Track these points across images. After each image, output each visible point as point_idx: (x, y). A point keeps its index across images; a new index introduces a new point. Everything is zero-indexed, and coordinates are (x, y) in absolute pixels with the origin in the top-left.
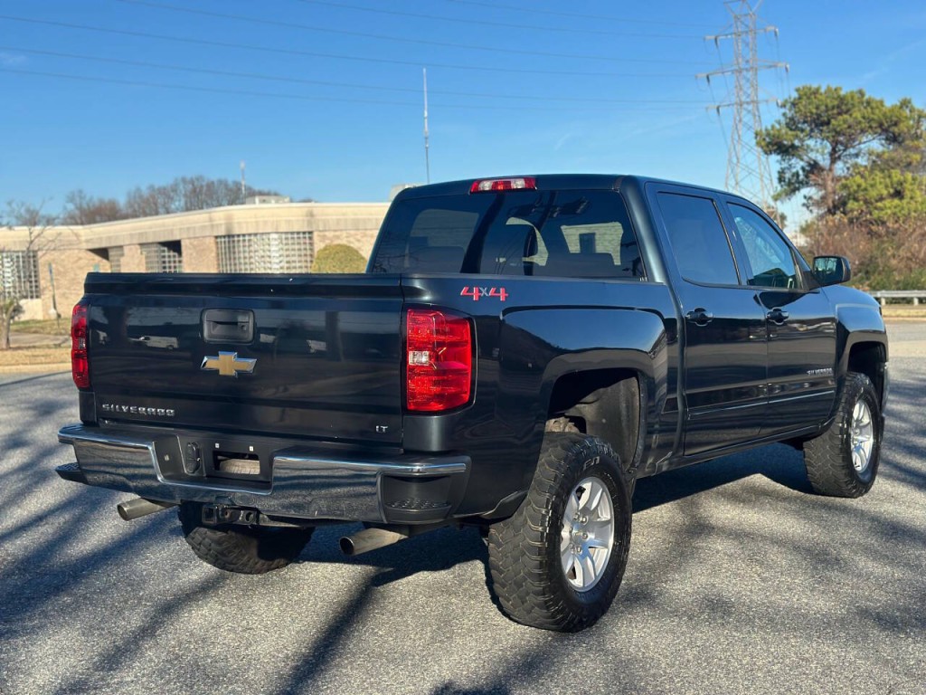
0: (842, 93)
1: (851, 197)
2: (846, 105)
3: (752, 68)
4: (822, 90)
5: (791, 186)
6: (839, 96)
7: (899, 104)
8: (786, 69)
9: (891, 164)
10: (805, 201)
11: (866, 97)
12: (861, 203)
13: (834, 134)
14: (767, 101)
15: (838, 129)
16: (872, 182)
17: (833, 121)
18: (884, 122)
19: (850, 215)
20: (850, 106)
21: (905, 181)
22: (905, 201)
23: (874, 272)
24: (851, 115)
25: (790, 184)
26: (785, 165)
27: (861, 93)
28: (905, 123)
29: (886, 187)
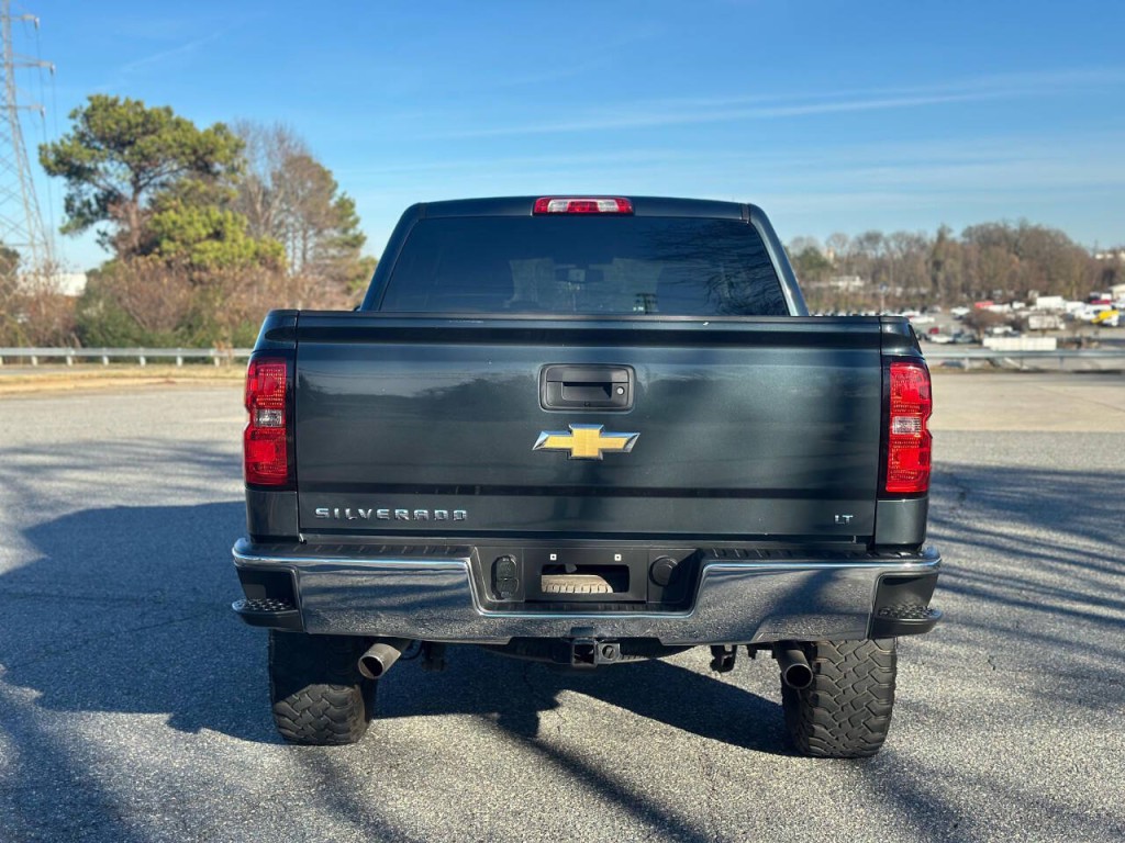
0: (147, 107)
1: (165, 235)
2: (153, 123)
3: (7, 64)
4: (121, 102)
5: (80, 217)
6: (143, 112)
7: (212, 129)
8: (52, 71)
9: (206, 199)
10: (99, 237)
11: (174, 117)
12: (178, 243)
13: (140, 157)
14: (29, 108)
15: (146, 152)
16: (189, 219)
17: (138, 142)
18: (198, 148)
19: (166, 257)
20: (157, 126)
21: (226, 220)
22: (228, 244)
23: (198, 327)
24: (160, 137)
25: (80, 214)
26: (73, 191)
27: (168, 111)
28: (222, 152)
29: (205, 226)
